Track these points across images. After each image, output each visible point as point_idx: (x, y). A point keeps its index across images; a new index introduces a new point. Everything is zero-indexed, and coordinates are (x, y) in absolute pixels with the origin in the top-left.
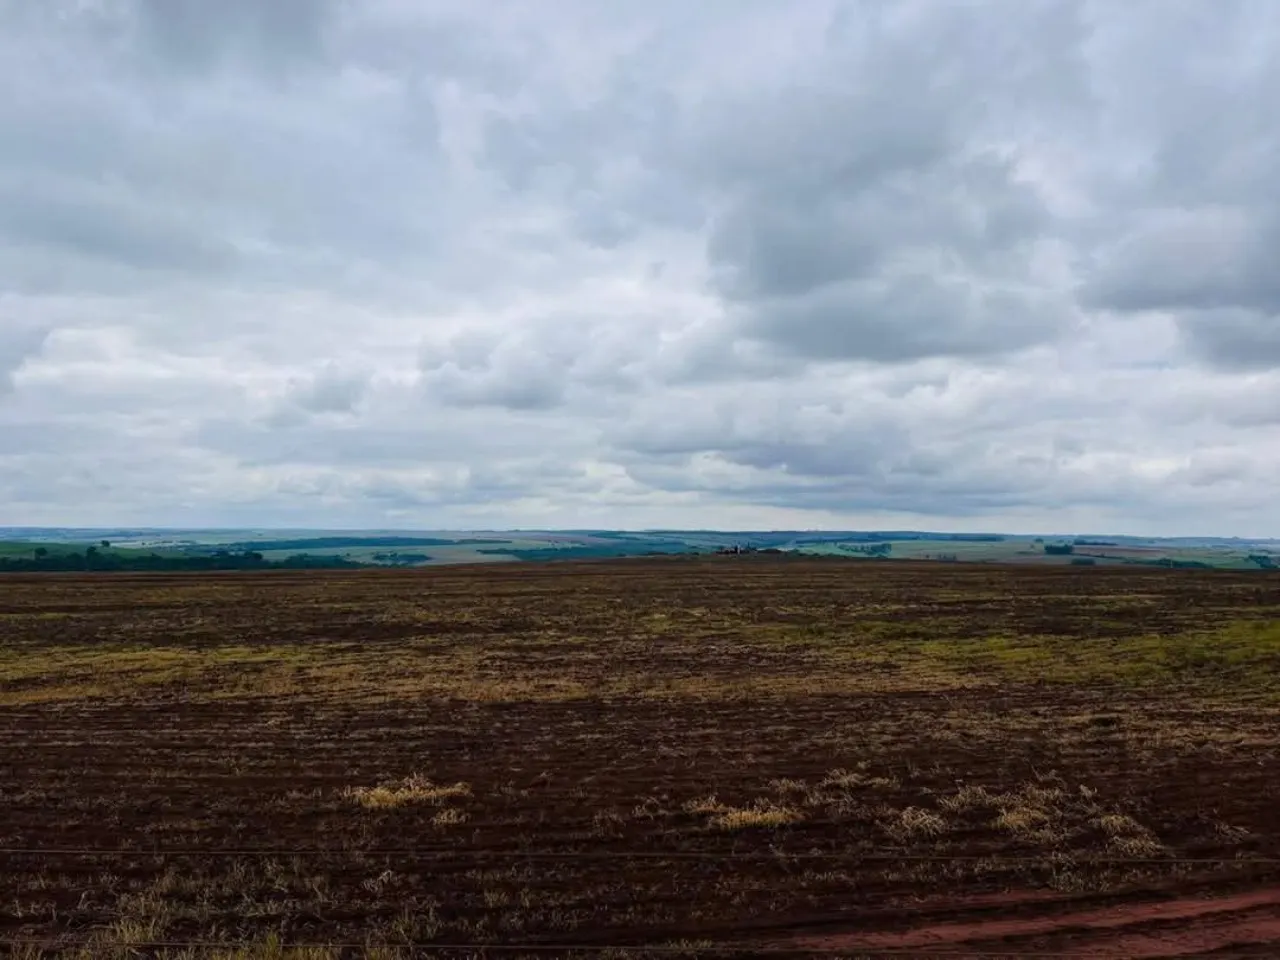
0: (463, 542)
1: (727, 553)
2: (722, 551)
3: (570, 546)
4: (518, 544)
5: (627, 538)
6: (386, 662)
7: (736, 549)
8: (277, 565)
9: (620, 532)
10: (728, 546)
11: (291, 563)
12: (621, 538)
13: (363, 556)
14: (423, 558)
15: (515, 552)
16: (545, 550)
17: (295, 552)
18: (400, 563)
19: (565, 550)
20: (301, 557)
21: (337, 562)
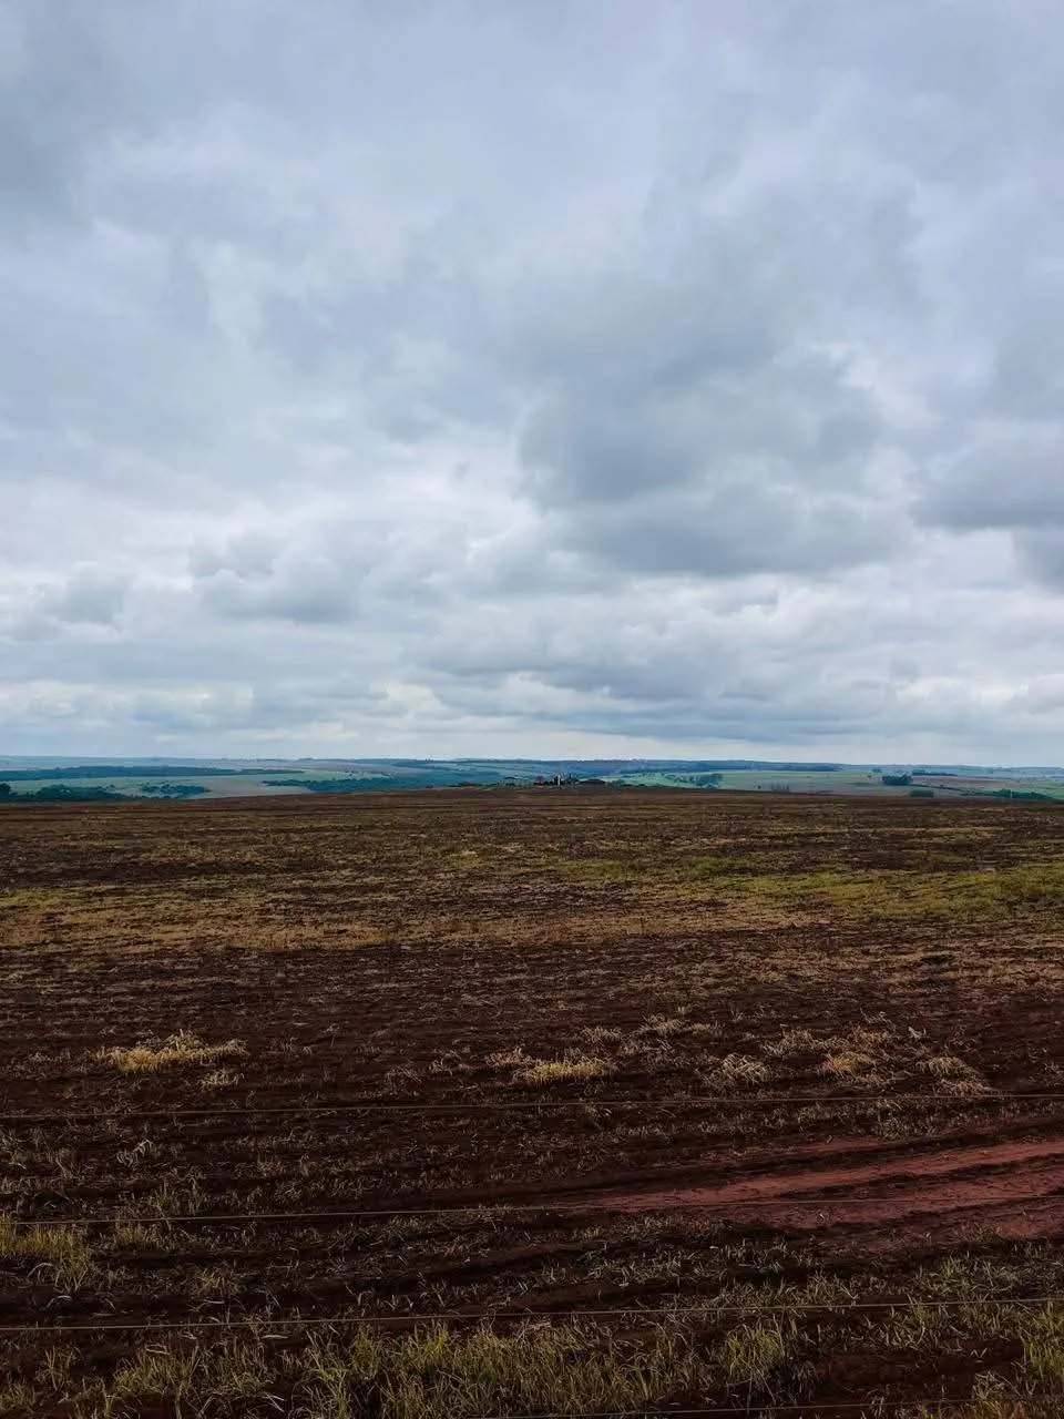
0: (245, 772)
1: (546, 783)
2: (540, 782)
3: (369, 776)
4: (312, 774)
5: (439, 768)
6: (152, 906)
7: (556, 779)
8: (28, 798)
9: (426, 762)
10: (547, 777)
11: (44, 795)
12: (427, 768)
13: (129, 787)
14: (201, 790)
15: (307, 784)
16: (344, 781)
17: (48, 783)
18: (173, 796)
19: (364, 781)
20: (55, 790)
21: (100, 795)
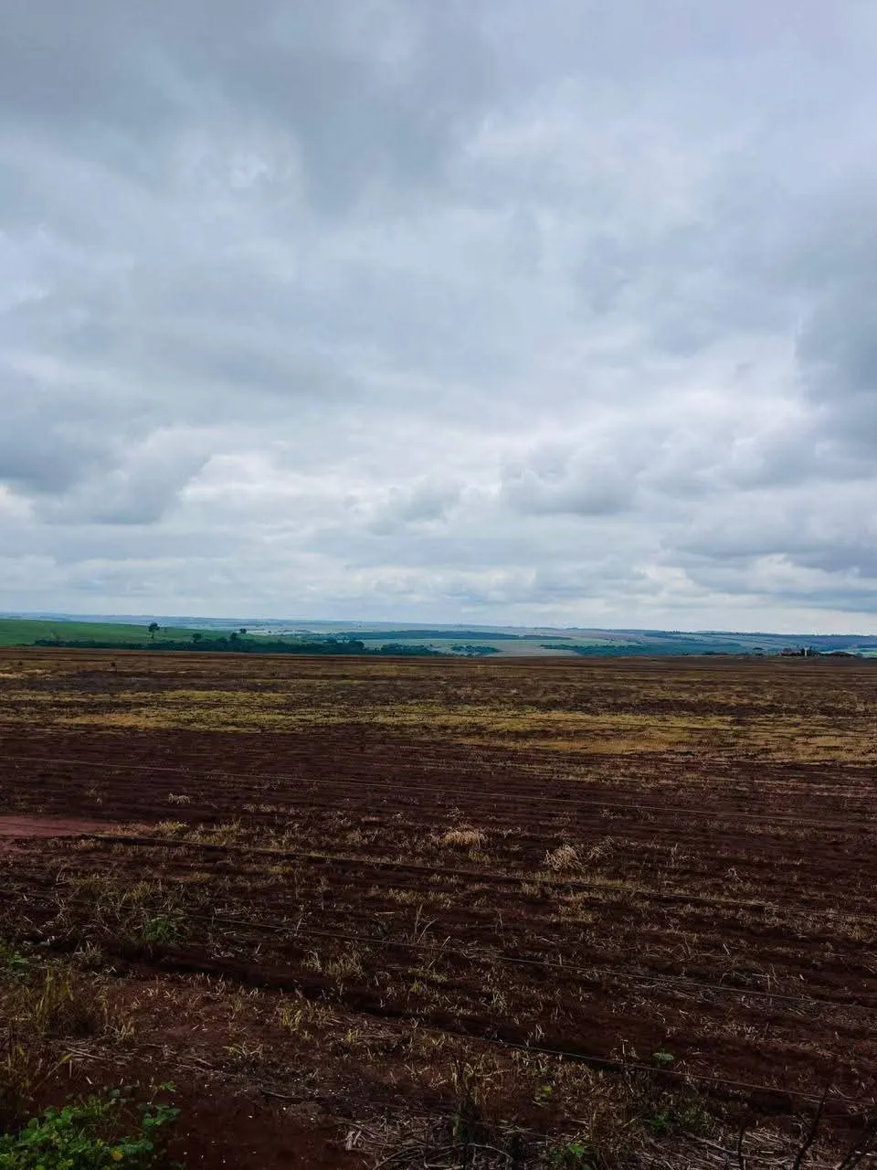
0: (527, 637)
1: (793, 655)
2: (788, 653)
3: (625, 644)
4: (585, 642)
5: (685, 639)
7: (803, 651)
8: (375, 652)
9: (671, 633)
10: (794, 648)
11: (386, 650)
12: (677, 638)
13: (444, 647)
14: (494, 650)
15: (575, 648)
16: (604, 647)
17: (388, 642)
18: (475, 654)
19: (622, 648)
20: (392, 647)
21: (423, 651)
